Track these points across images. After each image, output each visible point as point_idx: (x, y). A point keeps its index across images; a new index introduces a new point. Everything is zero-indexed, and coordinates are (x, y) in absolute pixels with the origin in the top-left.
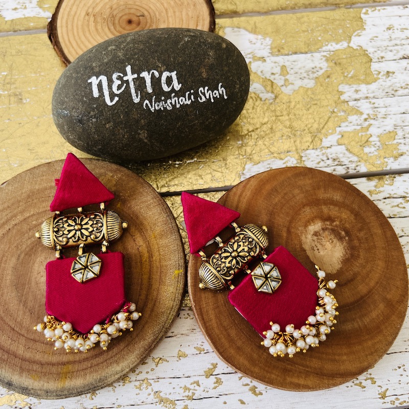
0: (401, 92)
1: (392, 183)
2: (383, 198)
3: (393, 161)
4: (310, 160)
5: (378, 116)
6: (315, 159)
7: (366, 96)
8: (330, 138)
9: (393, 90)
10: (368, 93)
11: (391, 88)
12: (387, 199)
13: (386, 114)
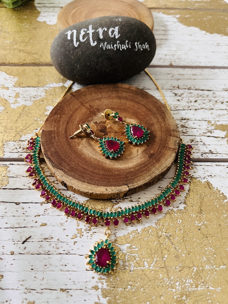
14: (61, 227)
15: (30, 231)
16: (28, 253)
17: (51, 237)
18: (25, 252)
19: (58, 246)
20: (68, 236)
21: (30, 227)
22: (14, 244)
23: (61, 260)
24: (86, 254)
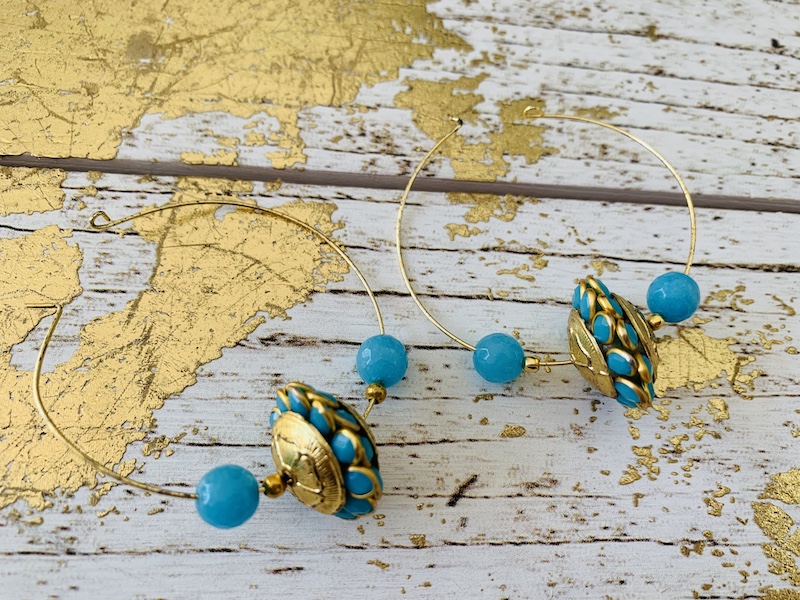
0: (569, 21)
1: (510, 216)
2: (481, 247)
3: (524, 164)
4: (317, 129)
5: (509, 62)
6: (330, 130)
7: (487, 14)
8: (379, 87)
9: (552, 13)
10: (494, 10)
11: (550, 9)
12: (492, 252)
13: (526, 58)
14: (580, 443)
15: (467, 458)
16: (478, 541)
17: (551, 477)
18: (468, 537)
19: (583, 513)
20: (607, 473)
21: (464, 441)
22: (420, 508)
23: (602, 565)
24: (680, 538)
